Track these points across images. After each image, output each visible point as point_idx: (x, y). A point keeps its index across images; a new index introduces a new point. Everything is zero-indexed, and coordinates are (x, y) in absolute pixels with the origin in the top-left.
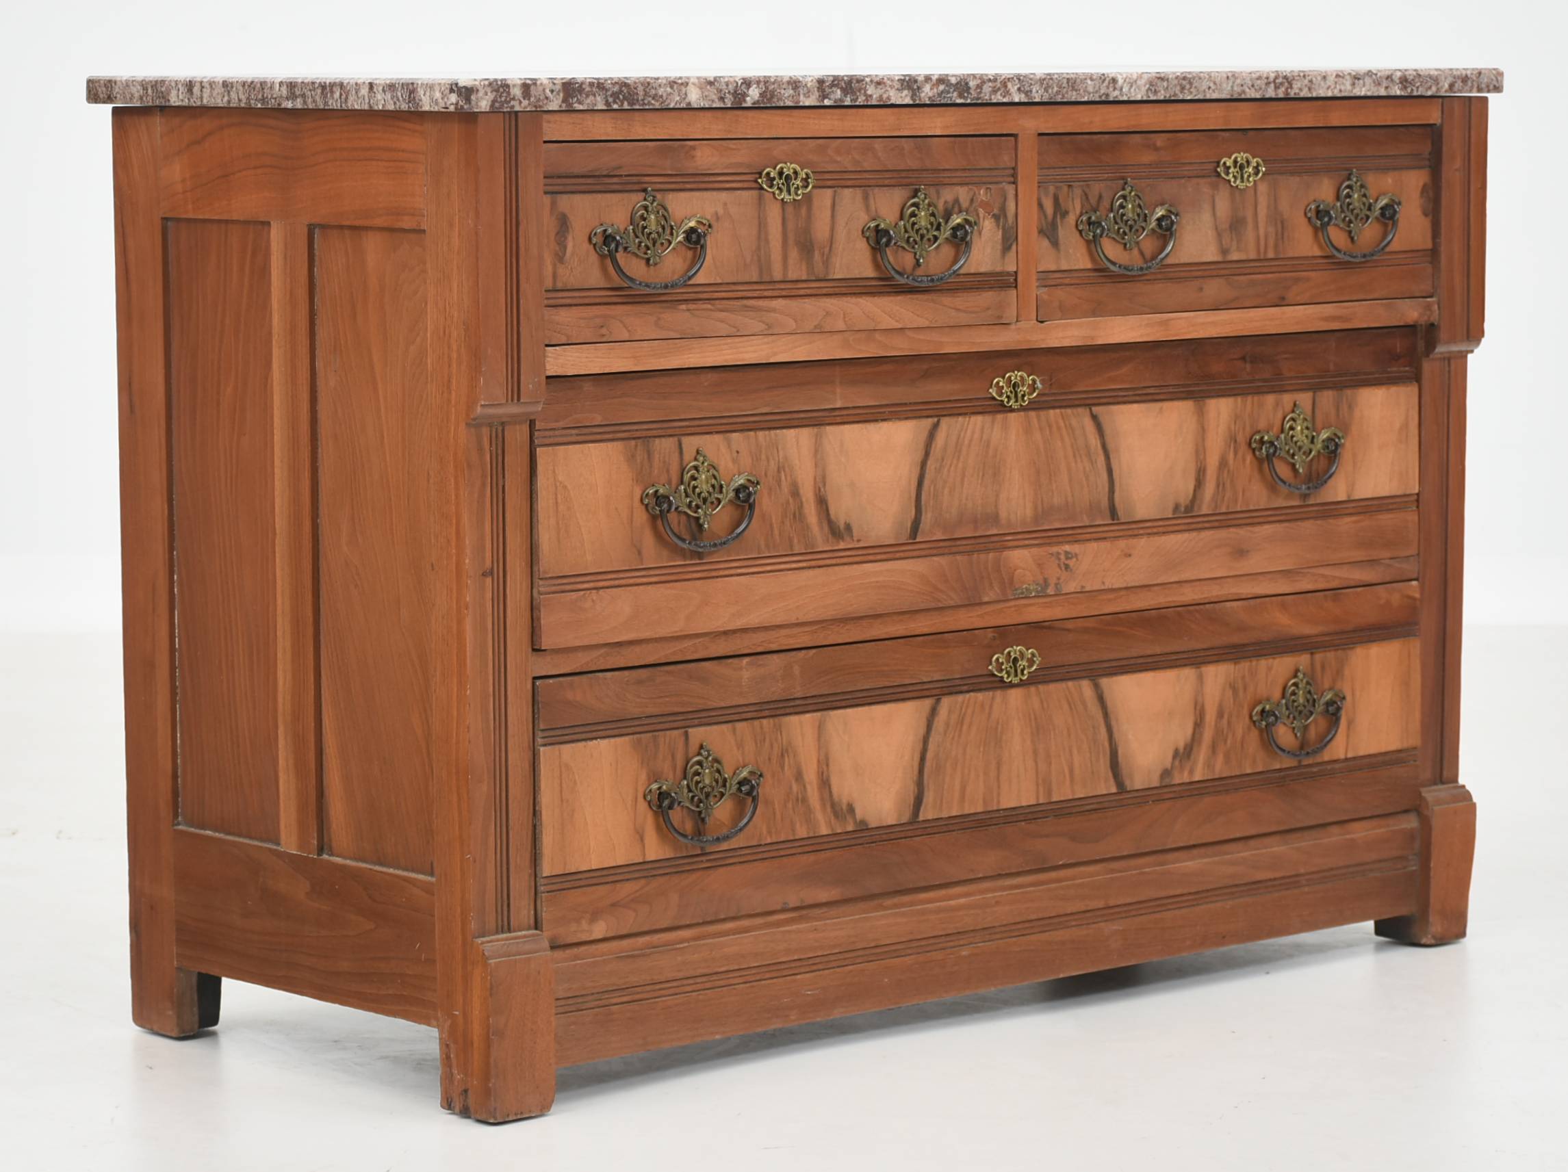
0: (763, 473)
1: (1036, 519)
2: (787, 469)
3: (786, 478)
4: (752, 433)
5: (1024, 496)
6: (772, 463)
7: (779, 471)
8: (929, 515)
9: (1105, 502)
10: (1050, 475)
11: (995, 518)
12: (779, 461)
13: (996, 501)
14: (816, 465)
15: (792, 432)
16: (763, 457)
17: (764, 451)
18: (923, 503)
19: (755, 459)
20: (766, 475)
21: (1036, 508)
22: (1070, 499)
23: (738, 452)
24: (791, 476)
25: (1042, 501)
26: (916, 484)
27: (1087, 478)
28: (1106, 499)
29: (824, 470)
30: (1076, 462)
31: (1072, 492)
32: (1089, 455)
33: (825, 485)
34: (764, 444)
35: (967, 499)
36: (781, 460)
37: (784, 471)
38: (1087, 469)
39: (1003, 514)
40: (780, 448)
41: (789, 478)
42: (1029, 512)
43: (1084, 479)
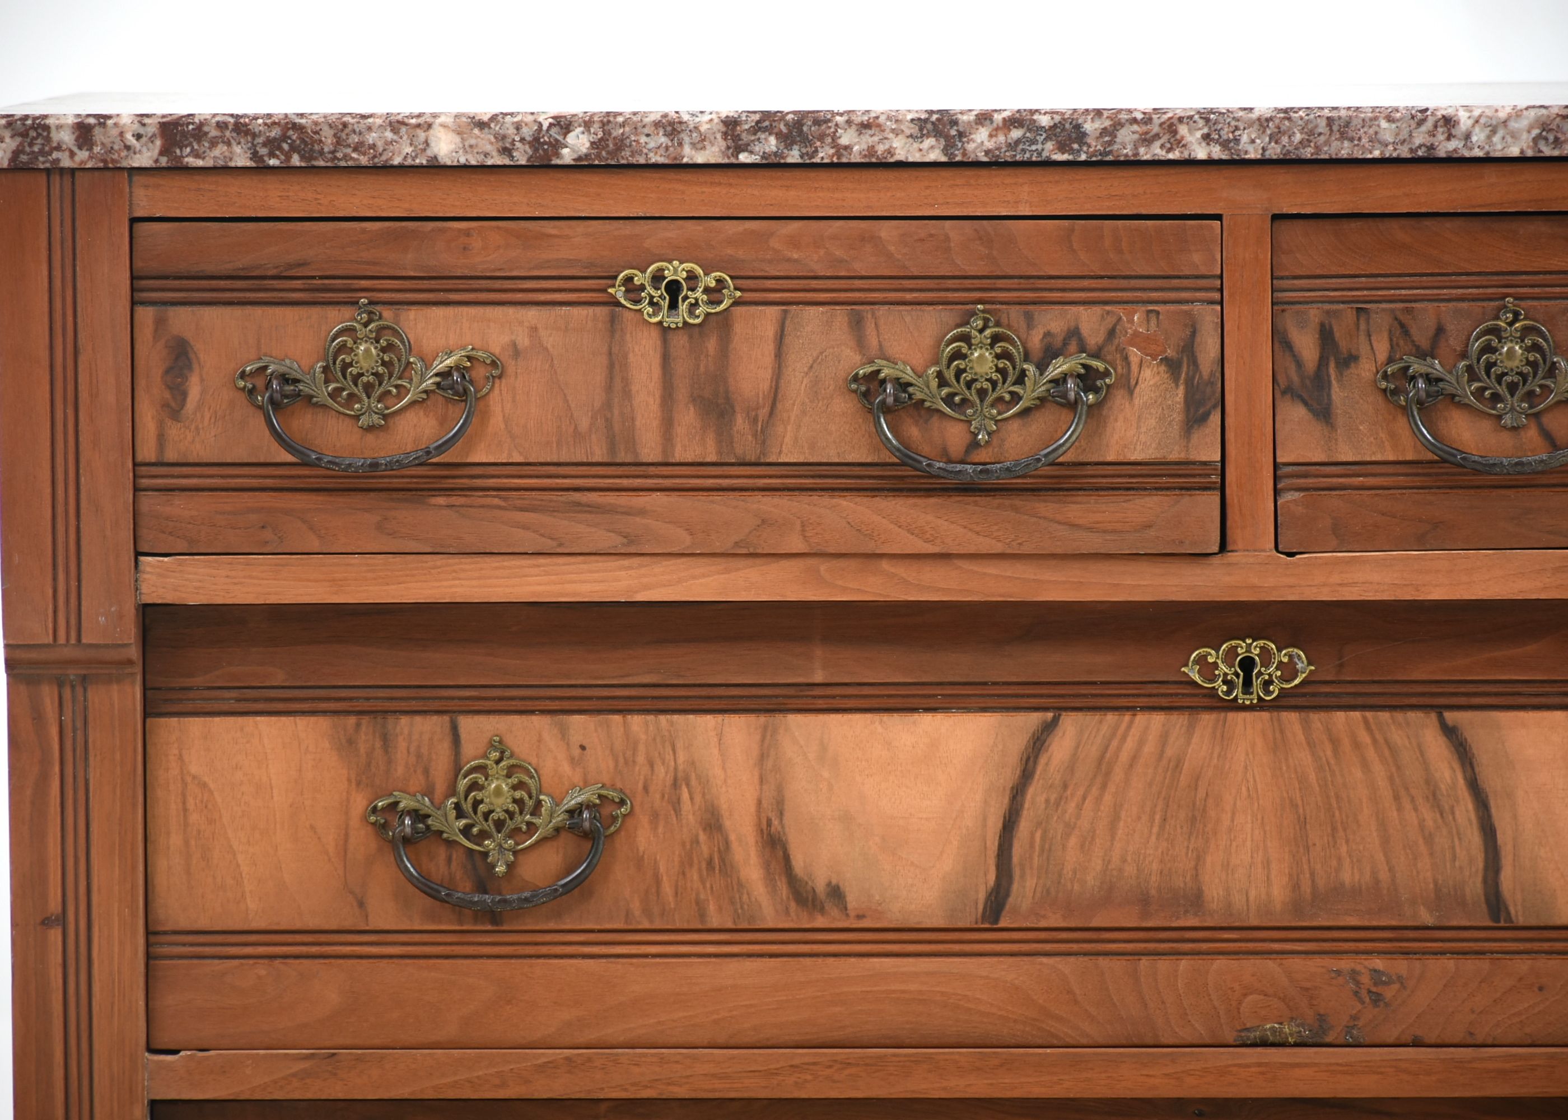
0: (640, 786)
1: (1296, 906)
2: (694, 782)
3: (692, 799)
4: (617, 718)
5: (1267, 864)
6: (660, 771)
7: (675, 784)
8: (1030, 883)
9: (1474, 887)
10: (1334, 829)
11: (1196, 900)
12: (676, 769)
13: (1196, 868)
14: (762, 780)
15: (708, 722)
16: (641, 759)
17: (641, 748)
18: (1015, 860)
19: (621, 760)
20: (646, 789)
21: (1296, 887)
22: (1384, 875)
23: (583, 748)
24: (704, 795)
25: (1312, 874)
26: (1000, 825)
27: (1429, 839)
28: (1479, 879)
29: (780, 789)
30: (1400, 809)
31: (1388, 862)
32: (1434, 797)
33: (781, 814)
34: (643, 737)
35: (1124, 861)
36: (681, 768)
37: (688, 785)
38: (1430, 823)
39: (1214, 892)
40: (679, 745)
41: (698, 799)
42: (1279, 892)
43: (1421, 841)
